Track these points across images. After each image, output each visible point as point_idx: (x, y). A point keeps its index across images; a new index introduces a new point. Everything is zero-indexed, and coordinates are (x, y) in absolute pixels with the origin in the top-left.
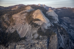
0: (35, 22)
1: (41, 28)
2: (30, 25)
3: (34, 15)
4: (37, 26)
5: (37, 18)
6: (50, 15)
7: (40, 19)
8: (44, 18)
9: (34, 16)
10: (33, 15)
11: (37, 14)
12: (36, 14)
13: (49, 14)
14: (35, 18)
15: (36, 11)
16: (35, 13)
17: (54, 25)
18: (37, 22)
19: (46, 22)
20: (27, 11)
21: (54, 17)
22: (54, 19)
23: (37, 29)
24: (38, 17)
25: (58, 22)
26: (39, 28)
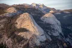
0: (19, 34)
1: (28, 44)
2: (10, 39)
3: (19, 21)
4: (22, 41)
5: (22, 27)
6: (47, 22)
7: (27, 28)
8: (35, 27)
9: (19, 23)
10: (17, 21)
11: (23, 20)
12: (21, 20)
13: (44, 21)
14: (19, 28)
15: (22, 16)
16: (20, 18)
17: (52, 38)
18: (22, 34)
19: (37, 34)
20: (7, 15)
21: (53, 25)
22: (53, 29)
23: (22, 45)
24: (25, 25)
25: (61, 34)
26: (25, 44)
